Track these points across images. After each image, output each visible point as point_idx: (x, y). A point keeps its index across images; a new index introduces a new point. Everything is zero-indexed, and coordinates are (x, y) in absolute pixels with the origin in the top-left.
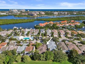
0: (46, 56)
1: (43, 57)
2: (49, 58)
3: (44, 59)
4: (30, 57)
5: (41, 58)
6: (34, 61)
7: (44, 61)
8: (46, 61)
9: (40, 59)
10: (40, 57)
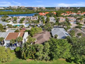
0: (50, 48)
1: (44, 50)
2: (58, 53)
3: (46, 55)
4: (15, 51)
5: (38, 54)
6: (21, 61)
7: (46, 60)
8: (50, 60)
9: (36, 57)
10: (37, 51)
